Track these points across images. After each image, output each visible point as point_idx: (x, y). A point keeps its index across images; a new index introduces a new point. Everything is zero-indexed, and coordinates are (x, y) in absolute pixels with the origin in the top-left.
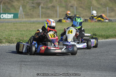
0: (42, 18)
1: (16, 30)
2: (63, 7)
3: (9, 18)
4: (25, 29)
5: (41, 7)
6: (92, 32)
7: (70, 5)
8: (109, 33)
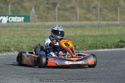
0: (58, 21)
1: (27, 35)
2: (84, 8)
3: (19, 21)
4: (38, 34)
6: (119, 38)
7: (92, 5)
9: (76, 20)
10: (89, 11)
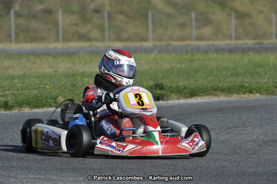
0: (17, 41)
2: (74, 13)
5: (15, 12)
6: (151, 79)
8: (197, 81)
9: (57, 40)
10: (85, 19)
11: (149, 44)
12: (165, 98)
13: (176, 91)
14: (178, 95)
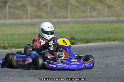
0: (9, 19)
2: (35, 6)
5: (9, 6)
6: (69, 35)
8: (90, 36)
9: (27, 18)
10: (40, 9)
11: (68, 20)
12: (75, 44)
13: (80, 40)
14: (81, 42)
